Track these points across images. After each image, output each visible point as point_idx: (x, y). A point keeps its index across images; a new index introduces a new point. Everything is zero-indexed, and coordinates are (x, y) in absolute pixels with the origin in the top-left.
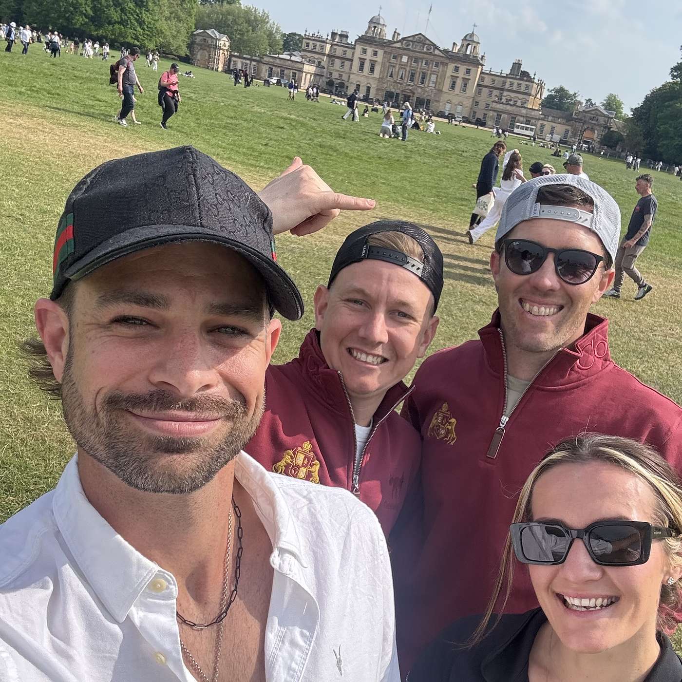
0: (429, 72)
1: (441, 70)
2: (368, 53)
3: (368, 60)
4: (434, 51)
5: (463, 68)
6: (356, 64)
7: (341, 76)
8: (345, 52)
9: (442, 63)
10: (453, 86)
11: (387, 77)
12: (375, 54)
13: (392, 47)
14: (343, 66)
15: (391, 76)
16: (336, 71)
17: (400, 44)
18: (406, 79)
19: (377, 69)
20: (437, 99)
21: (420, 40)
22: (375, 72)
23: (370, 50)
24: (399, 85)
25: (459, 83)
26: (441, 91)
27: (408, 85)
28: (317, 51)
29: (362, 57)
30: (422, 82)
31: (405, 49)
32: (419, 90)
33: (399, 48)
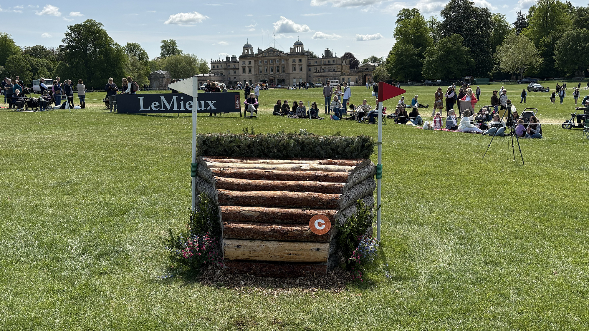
0: (280, 65)
1: (286, 63)
2: (246, 64)
3: (247, 66)
4: (280, 54)
5: (297, 60)
6: (241, 70)
7: (235, 78)
8: (235, 66)
9: (286, 59)
10: (295, 70)
11: (259, 73)
12: (250, 63)
13: (258, 57)
14: (235, 73)
15: (261, 72)
16: (232, 76)
17: (261, 55)
18: (269, 72)
19: (253, 70)
20: (288, 78)
21: (272, 51)
22: (252, 72)
23: (247, 62)
24: (266, 76)
25: (297, 67)
26: (289, 73)
27: (271, 74)
28: (219, 68)
29: (243, 66)
30: (278, 71)
31: (264, 57)
32: (277, 76)
33: (261, 57)
